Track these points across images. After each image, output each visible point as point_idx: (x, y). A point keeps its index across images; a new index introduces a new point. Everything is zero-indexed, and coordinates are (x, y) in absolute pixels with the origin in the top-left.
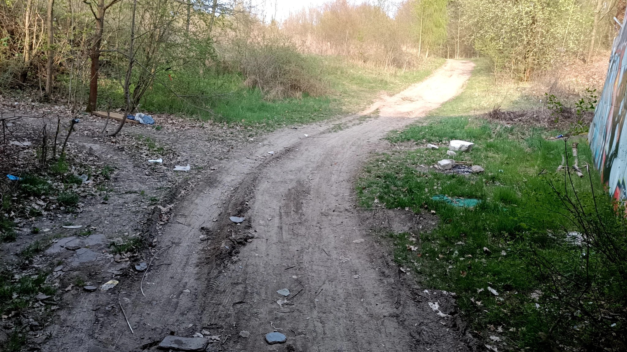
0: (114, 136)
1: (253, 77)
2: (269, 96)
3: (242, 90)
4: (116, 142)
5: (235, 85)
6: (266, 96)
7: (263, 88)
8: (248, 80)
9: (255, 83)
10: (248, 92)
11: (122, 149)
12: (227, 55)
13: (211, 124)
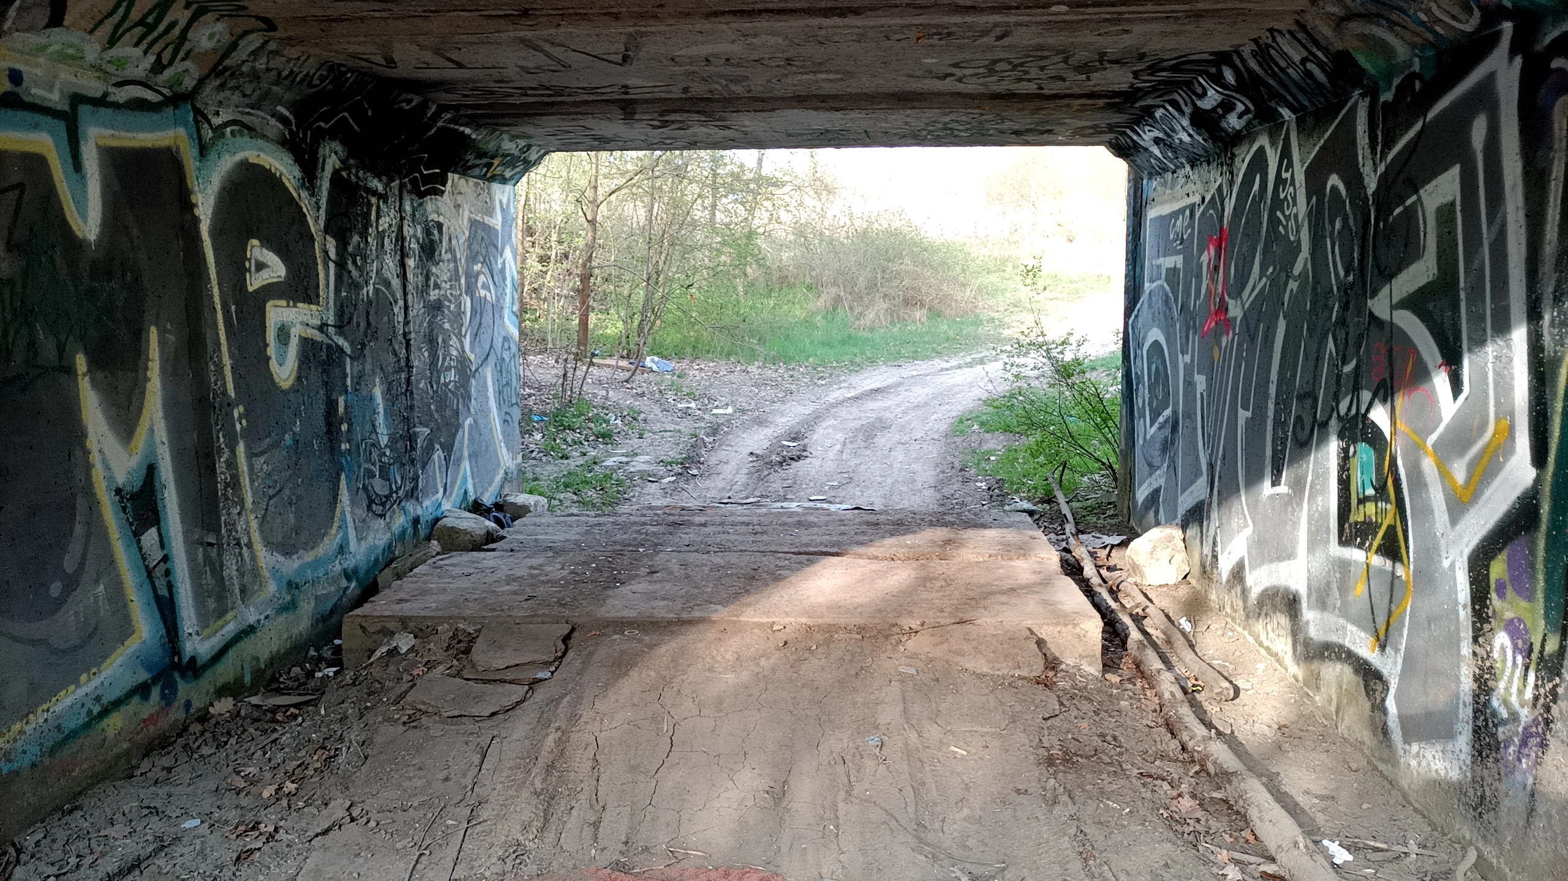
0: (627, 381)
1: (833, 290)
2: (862, 322)
3: (813, 314)
4: (632, 388)
5: (801, 307)
6: (857, 322)
7: (851, 309)
8: (824, 297)
9: (837, 301)
10: (825, 318)
11: (643, 395)
12: (785, 255)
13: (759, 367)
